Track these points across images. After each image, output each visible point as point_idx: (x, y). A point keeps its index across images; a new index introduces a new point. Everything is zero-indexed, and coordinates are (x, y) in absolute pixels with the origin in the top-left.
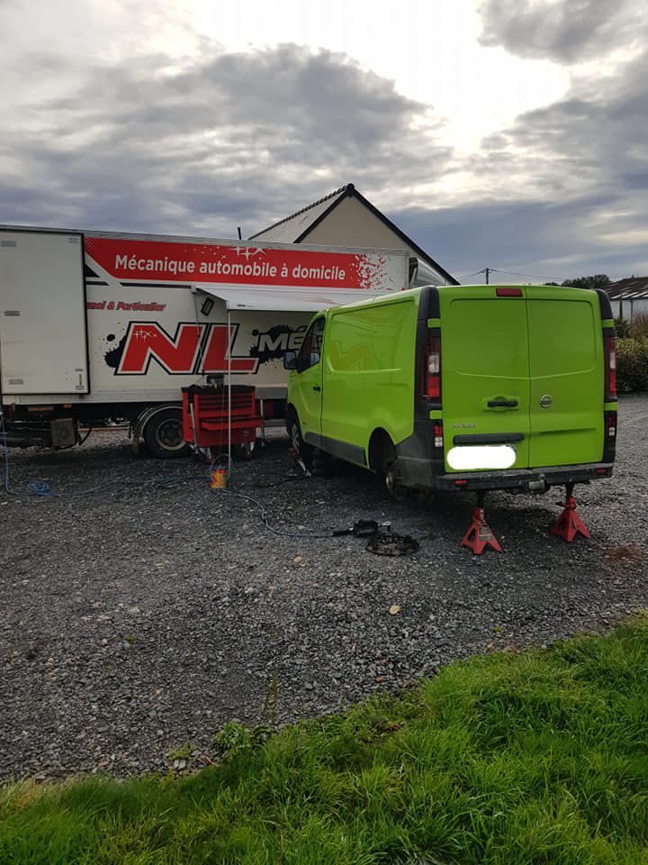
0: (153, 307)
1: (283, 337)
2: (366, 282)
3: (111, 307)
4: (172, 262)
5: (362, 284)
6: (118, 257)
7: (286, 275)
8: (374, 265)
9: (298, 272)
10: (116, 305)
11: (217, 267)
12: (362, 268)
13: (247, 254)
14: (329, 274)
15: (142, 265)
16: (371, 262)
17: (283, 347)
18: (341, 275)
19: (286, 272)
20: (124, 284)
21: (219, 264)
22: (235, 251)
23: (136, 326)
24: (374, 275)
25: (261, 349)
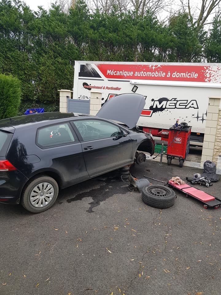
0: (117, 89)
1: (164, 103)
2: (209, 79)
3: (104, 88)
4: (125, 72)
5: (206, 80)
6: (108, 71)
7: (169, 76)
8: (214, 71)
9: (175, 75)
10: (106, 87)
11: (141, 73)
12: (207, 72)
13: (154, 68)
14: (190, 76)
15: (115, 73)
16: (212, 69)
17: (164, 107)
18: (196, 76)
19: (169, 75)
20: (109, 80)
21: (142, 72)
22: (149, 67)
23: (111, 96)
24: (213, 76)
25: (154, 107)
